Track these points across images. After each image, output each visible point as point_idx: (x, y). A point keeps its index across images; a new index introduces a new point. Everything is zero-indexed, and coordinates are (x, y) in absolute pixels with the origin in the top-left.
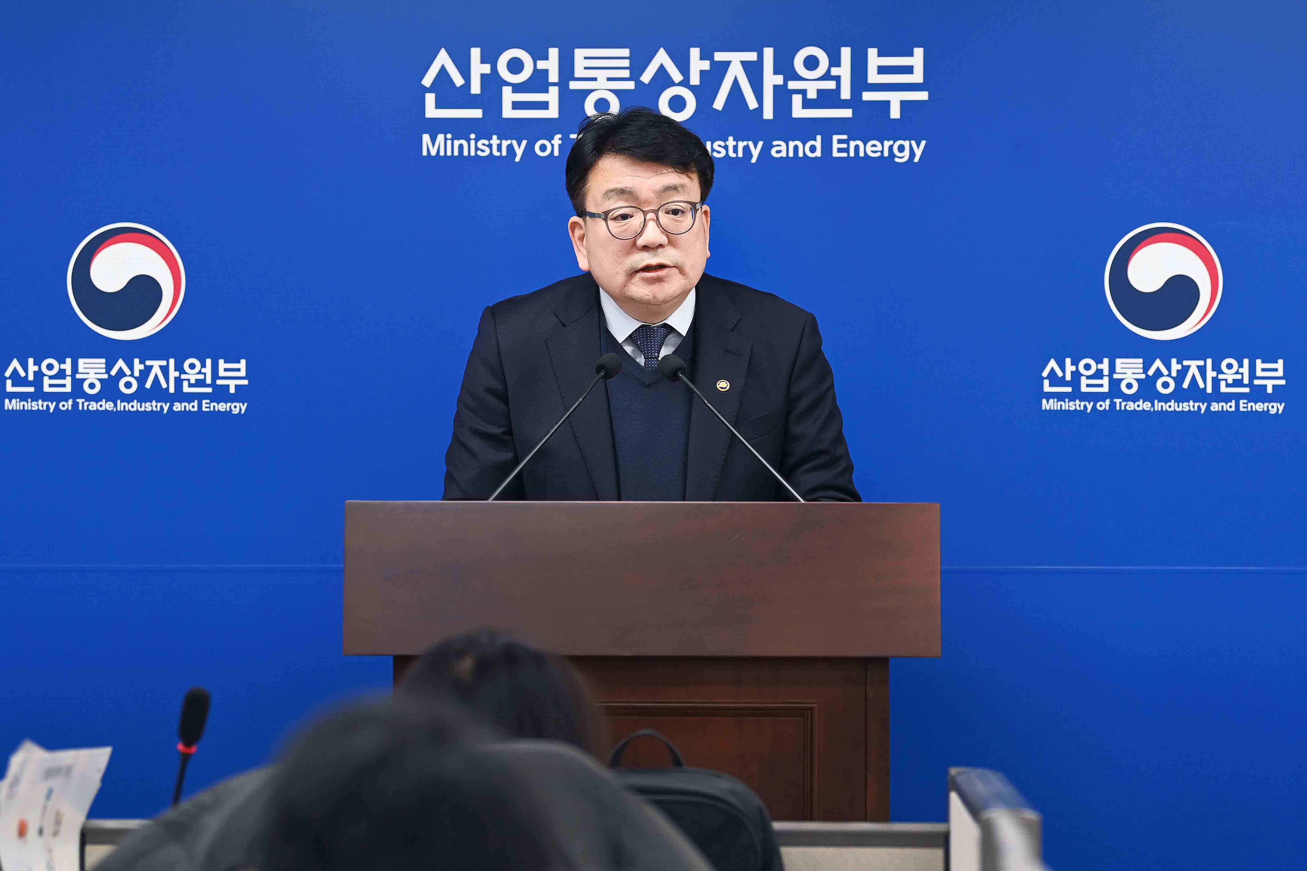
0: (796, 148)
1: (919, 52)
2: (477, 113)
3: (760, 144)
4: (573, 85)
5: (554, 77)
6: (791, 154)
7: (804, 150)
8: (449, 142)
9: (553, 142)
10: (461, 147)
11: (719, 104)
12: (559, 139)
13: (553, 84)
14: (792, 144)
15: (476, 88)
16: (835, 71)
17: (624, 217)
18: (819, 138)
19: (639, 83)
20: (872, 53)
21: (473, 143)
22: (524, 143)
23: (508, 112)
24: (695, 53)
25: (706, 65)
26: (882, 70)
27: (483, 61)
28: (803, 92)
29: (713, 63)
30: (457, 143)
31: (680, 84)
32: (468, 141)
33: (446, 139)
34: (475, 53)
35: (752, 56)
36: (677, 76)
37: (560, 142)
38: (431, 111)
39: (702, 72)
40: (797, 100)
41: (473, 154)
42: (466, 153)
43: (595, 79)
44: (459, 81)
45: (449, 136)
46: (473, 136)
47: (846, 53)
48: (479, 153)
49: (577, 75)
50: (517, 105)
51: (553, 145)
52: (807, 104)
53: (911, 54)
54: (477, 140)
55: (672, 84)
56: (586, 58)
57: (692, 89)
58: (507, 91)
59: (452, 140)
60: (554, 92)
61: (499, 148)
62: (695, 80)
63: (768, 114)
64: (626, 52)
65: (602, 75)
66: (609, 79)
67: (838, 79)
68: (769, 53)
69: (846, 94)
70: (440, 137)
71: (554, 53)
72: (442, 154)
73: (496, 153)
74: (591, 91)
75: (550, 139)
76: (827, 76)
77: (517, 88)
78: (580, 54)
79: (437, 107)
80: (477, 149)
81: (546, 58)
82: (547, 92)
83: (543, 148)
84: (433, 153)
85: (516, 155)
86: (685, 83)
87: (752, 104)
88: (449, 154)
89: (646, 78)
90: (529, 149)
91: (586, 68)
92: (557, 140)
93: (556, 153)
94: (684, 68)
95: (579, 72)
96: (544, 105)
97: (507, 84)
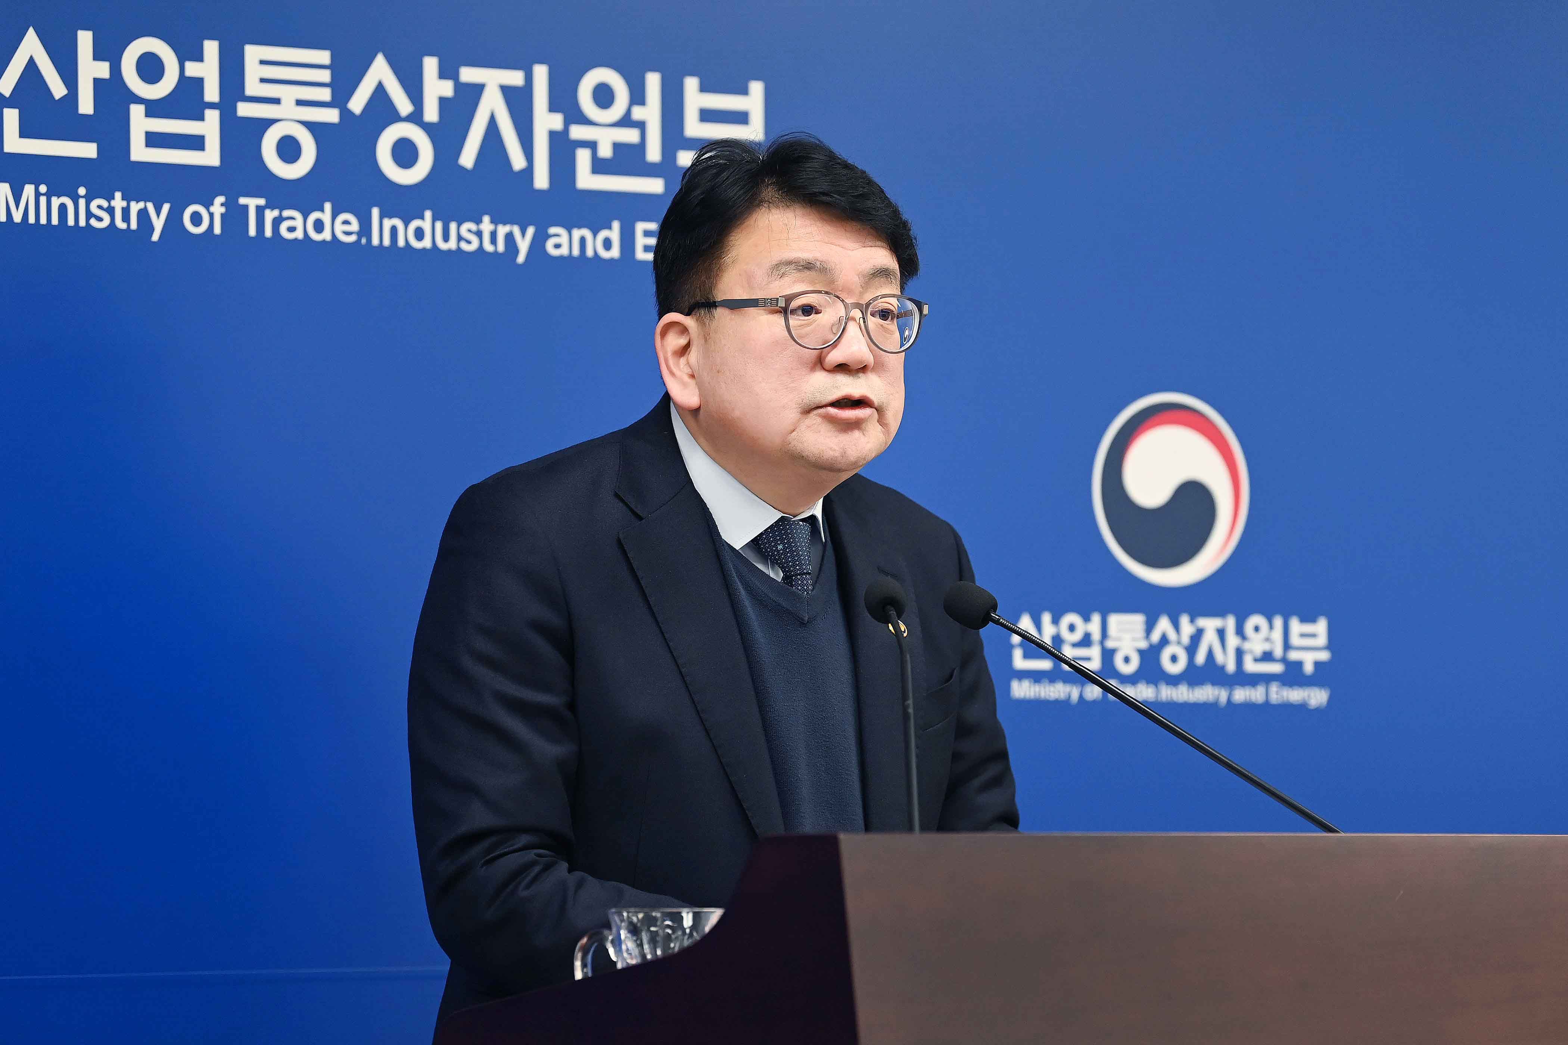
0: (583, 240)
1: (757, 88)
2: (88, 150)
3: (531, 231)
4: (244, 110)
5: (212, 93)
6: (576, 252)
7: (595, 245)
8: (43, 200)
9: (212, 209)
10: (63, 208)
11: (468, 158)
12: (222, 205)
13: (212, 106)
14: (577, 234)
15: (86, 105)
16: (638, 113)
17: (808, 310)
18: (616, 225)
19: (346, 113)
20: (691, 84)
21: (82, 202)
22: (166, 207)
23: (140, 152)
24: (430, 65)
25: (447, 89)
26: (707, 116)
27: (97, 57)
28: (592, 145)
29: (460, 87)
30: (56, 202)
31: (410, 119)
32: (75, 199)
33: (38, 195)
34: (85, 40)
35: (515, 78)
36: (404, 106)
37: (223, 210)
38: (14, 144)
39: (442, 101)
40: (583, 157)
41: (82, 223)
42: (71, 222)
43: (276, 101)
44: (58, 90)
45: (43, 189)
46: (82, 191)
47: (653, 82)
48: (93, 222)
49: (249, 91)
50: (154, 140)
51: (211, 215)
52: (599, 167)
53: (743, 91)
54: (89, 199)
55: (395, 117)
56: (262, 62)
57: (428, 128)
58: (137, 111)
59: (49, 195)
60: (213, 117)
61: (126, 212)
62: (431, 114)
63: (541, 180)
64: (323, 57)
65: (289, 94)
66: (300, 103)
67: (641, 126)
68: (541, 73)
69: (654, 154)
70: (29, 190)
71: (211, 48)
72: (32, 220)
73: (121, 225)
74: (272, 122)
75: (208, 204)
76: (626, 121)
77: (154, 109)
78: (253, 53)
79: (23, 134)
80: (89, 215)
81: (199, 57)
82: (202, 118)
83: (196, 219)
84: (17, 217)
85: (152, 229)
86: (416, 118)
87: (518, 162)
88: (43, 220)
89: (357, 103)
90: (174, 219)
91: (263, 80)
92: (218, 207)
93: (217, 230)
94: (415, 93)
95: (252, 87)
96: (196, 143)
97: (139, 100)
